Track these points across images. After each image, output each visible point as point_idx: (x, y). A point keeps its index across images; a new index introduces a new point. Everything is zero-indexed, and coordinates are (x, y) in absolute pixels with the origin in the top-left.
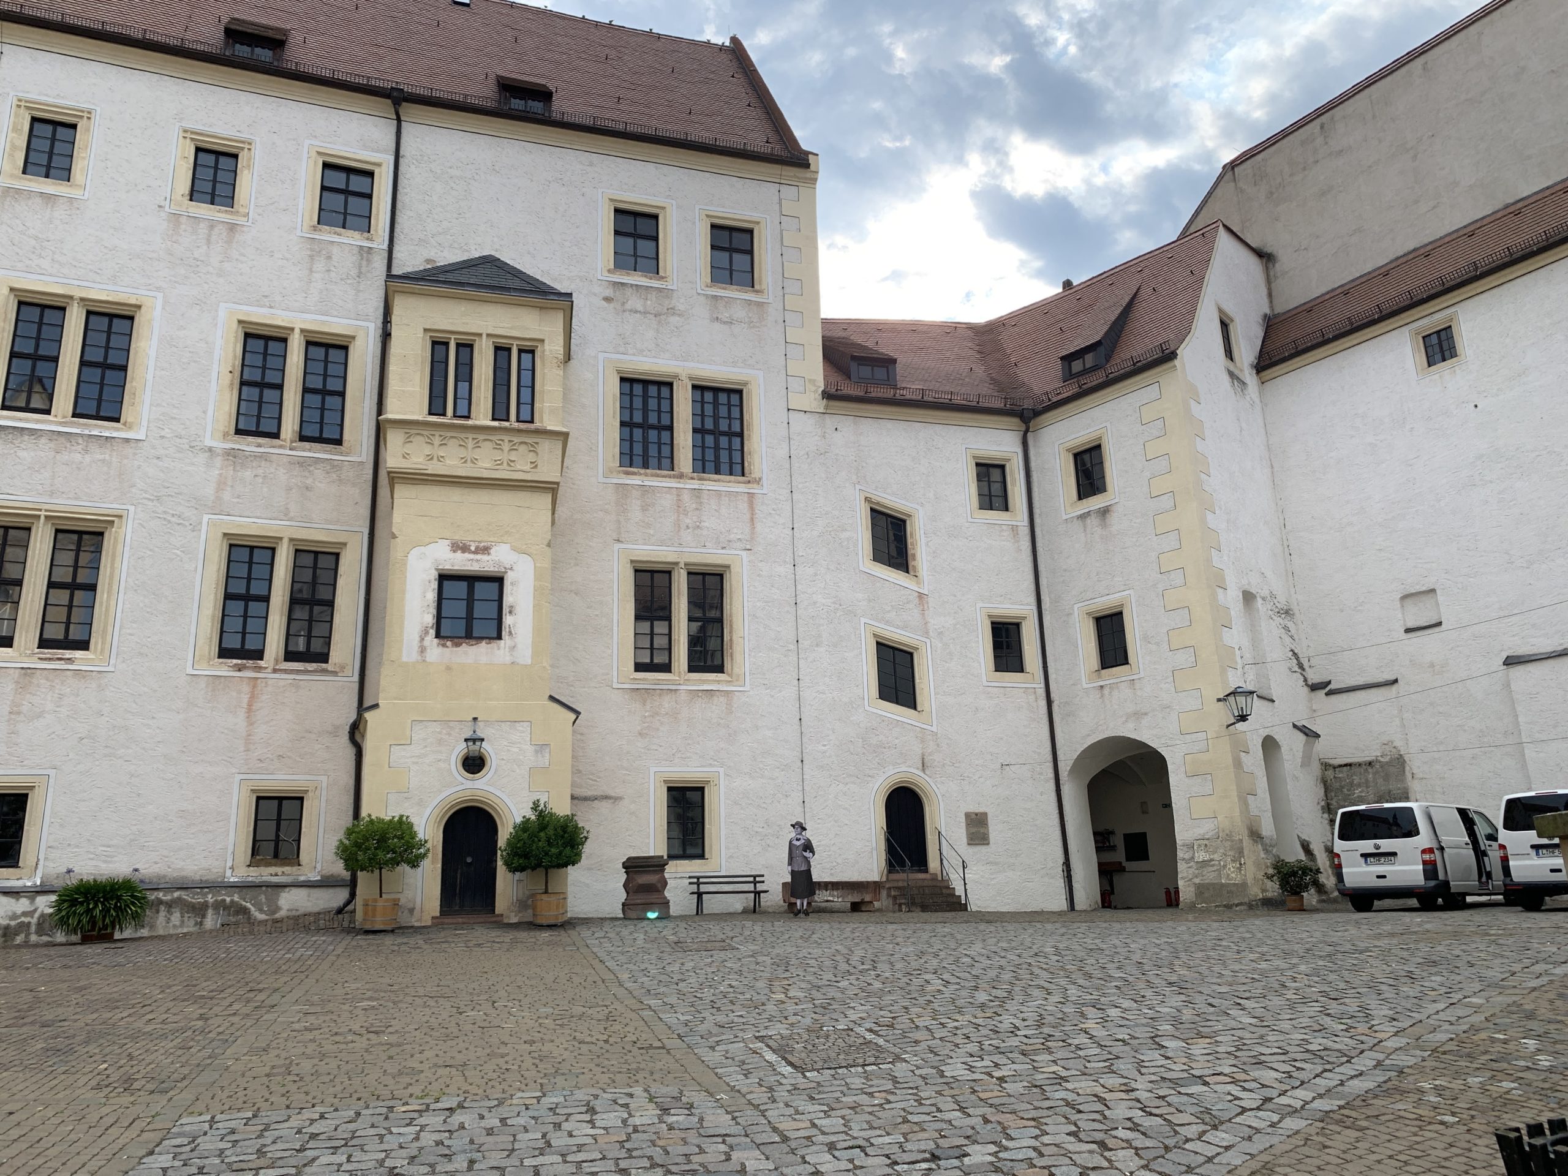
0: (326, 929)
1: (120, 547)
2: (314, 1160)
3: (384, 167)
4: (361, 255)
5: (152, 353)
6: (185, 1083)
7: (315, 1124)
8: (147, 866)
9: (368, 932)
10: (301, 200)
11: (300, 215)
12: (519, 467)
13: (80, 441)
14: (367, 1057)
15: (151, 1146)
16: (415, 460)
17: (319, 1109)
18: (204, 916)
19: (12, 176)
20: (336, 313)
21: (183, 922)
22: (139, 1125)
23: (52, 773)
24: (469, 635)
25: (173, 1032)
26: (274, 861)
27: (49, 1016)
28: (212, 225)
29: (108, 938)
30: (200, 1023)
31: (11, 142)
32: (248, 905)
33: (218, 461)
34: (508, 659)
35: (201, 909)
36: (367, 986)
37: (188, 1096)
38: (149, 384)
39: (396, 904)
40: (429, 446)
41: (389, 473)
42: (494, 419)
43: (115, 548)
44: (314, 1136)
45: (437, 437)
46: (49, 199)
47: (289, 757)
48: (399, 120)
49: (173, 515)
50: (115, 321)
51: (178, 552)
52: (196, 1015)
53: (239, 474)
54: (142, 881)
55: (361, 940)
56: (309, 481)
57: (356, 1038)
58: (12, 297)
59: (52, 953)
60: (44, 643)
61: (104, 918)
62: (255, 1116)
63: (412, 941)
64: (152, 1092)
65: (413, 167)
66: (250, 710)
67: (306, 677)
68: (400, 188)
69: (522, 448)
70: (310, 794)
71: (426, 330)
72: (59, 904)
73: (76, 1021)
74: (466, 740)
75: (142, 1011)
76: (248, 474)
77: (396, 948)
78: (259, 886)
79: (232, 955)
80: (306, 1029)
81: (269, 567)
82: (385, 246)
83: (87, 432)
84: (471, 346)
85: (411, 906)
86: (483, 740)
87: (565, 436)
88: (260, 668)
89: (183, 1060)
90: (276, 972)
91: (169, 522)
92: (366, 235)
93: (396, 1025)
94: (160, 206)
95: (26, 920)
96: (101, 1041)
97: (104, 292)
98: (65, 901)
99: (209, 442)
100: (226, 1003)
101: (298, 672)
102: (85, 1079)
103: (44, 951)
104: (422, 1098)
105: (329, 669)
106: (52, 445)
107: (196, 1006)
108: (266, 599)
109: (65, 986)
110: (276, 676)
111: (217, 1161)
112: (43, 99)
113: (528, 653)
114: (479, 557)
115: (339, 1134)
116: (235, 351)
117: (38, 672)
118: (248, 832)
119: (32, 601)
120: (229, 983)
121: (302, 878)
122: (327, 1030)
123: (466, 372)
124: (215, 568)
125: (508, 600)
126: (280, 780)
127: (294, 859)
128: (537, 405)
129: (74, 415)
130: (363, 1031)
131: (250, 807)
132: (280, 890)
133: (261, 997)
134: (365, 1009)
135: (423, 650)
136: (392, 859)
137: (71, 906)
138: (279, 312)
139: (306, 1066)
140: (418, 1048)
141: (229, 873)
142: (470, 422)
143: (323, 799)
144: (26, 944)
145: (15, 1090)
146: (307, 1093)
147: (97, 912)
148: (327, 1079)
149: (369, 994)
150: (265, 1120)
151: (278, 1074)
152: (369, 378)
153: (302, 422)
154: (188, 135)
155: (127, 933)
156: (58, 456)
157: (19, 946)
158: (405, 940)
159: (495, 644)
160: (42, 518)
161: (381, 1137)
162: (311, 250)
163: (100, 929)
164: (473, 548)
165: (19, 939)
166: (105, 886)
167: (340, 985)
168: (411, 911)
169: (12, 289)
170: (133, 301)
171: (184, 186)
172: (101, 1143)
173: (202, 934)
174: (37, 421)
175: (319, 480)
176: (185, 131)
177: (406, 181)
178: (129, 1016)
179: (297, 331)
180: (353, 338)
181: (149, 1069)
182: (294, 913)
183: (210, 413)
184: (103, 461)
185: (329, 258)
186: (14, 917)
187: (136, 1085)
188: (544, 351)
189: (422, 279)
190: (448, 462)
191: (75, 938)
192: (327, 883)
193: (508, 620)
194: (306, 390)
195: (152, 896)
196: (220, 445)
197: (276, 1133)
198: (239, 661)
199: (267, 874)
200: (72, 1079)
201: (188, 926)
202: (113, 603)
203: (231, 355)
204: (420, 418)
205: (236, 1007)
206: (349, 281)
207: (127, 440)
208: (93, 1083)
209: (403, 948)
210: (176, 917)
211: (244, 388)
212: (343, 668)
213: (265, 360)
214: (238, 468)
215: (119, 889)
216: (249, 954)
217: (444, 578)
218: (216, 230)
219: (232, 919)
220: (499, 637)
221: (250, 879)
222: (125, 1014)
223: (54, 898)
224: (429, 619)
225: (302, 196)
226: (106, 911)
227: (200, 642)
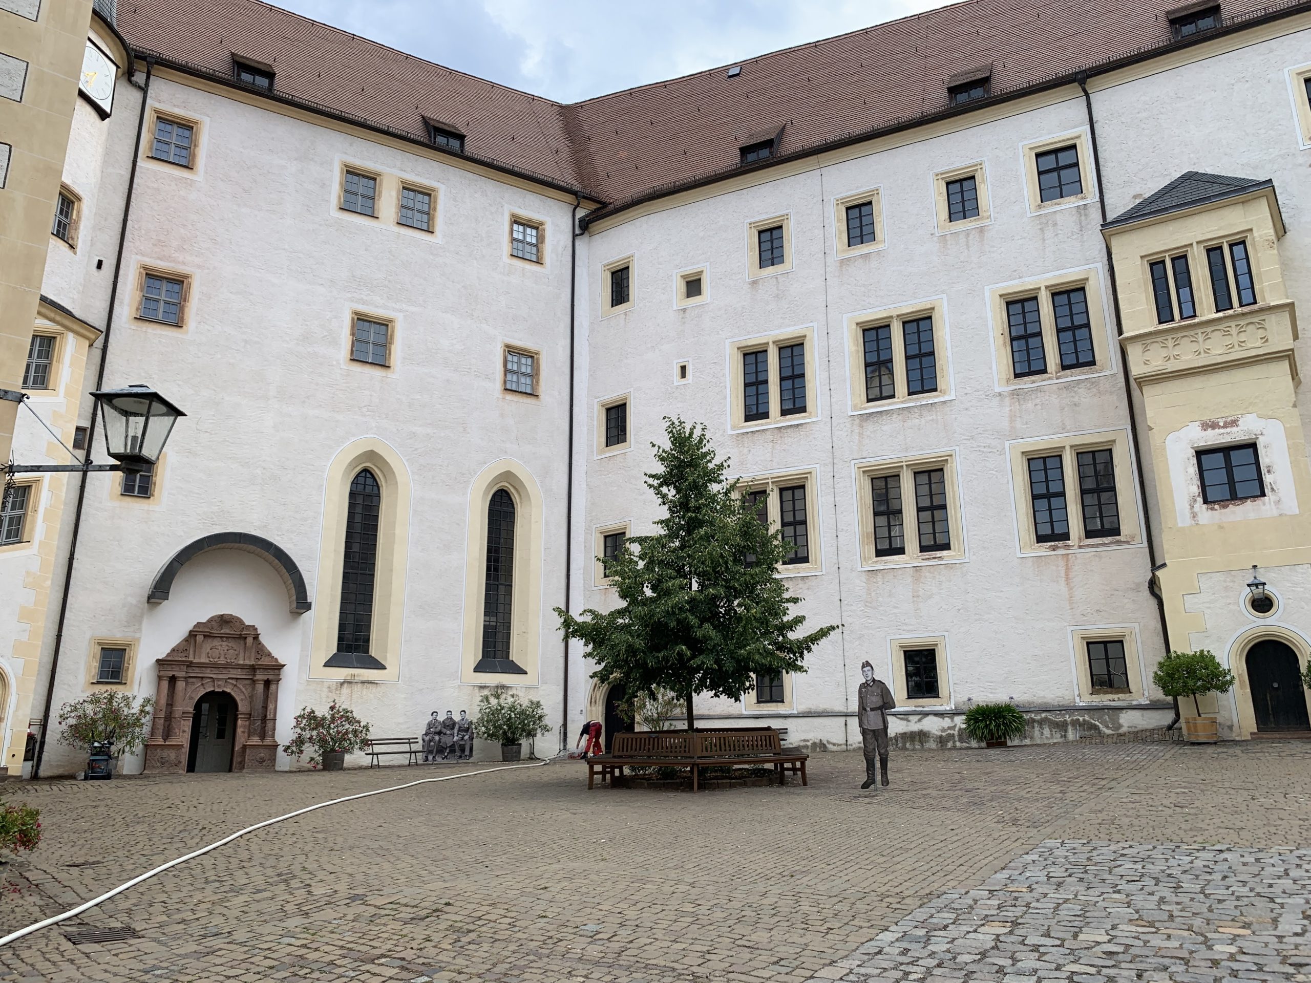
0: (1160, 742)
1: (955, 475)
2: (1120, 866)
3: (1083, 138)
4: (1080, 213)
5: (948, 337)
6: (1048, 824)
7: (1126, 850)
8: (1020, 695)
9: (1193, 744)
10: (1025, 190)
11: (1027, 201)
12: (1250, 346)
13: (916, 410)
14: (1169, 819)
15: (1027, 851)
16: (1154, 364)
17: (1129, 843)
18: (1066, 731)
19: (844, 251)
20: (1069, 266)
21: (1052, 734)
22: (1020, 841)
23: (946, 634)
24: (1234, 497)
25: (1042, 798)
26: (1109, 690)
27: (969, 786)
28: (967, 233)
29: (1003, 745)
30: (1061, 795)
31: (839, 230)
32: (1097, 723)
33: (1007, 401)
34: (1275, 513)
35: (1063, 726)
36: (1184, 780)
37: (1049, 830)
38: (950, 359)
39: (1213, 721)
40: (1165, 349)
41: (1135, 379)
42: (1218, 311)
43: (952, 477)
44: (1123, 855)
45: (1170, 340)
46: (866, 256)
47: (1105, 611)
48: (1087, 95)
49: (984, 447)
50: (921, 323)
51: (994, 473)
52: (1058, 791)
53: (1024, 407)
54: (1017, 706)
55: (1187, 749)
56: (1076, 399)
57: (1164, 809)
58: (858, 328)
59: (970, 753)
60: (923, 549)
61: (998, 730)
62: (1088, 843)
63: (1231, 751)
64: (1028, 827)
65: (1106, 126)
66: (1067, 578)
67: (1105, 549)
68: (1099, 148)
69: (1251, 327)
70: (1127, 637)
71: (1142, 257)
72: (968, 721)
73: (985, 790)
74: (1249, 585)
75: (1025, 787)
76: (1030, 405)
77: (1216, 755)
78: (1102, 709)
79: (1086, 757)
80: (1130, 802)
81: (1060, 470)
82: (1097, 199)
83: (919, 404)
84: (1185, 257)
85: (1229, 723)
86: (1264, 584)
87: (1290, 307)
88: (1069, 546)
89: (1048, 812)
90: (1117, 769)
91: (983, 452)
92: (1080, 196)
93: (1197, 803)
94: (932, 234)
95: (952, 732)
96: (999, 800)
97: (910, 306)
98: (971, 719)
99: (998, 389)
100: (1080, 785)
101: (1098, 545)
102: (991, 818)
103: (965, 752)
104: (1202, 843)
105: (1122, 540)
106: (900, 418)
107: (1058, 786)
108: (1062, 494)
109: (978, 771)
110: (1082, 550)
111: (1063, 860)
112: (849, 194)
113: (1295, 503)
114: (1228, 430)
115: (1140, 855)
116: (1002, 318)
117: (924, 568)
118: (1086, 669)
119: (910, 522)
120: (1082, 774)
121: (1134, 703)
122: (1145, 803)
123: (1184, 279)
124: (1021, 479)
125: (1264, 461)
126: (1103, 629)
127: (1125, 688)
128: (1256, 287)
129: (910, 394)
130: (1172, 806)
131: (1083, 649)
132: (1118, 711)
133: (1103, 782)
134: (1178, 793)
135: (1194, 516)
136: (1202, 686)
137: (976, 722)
138: (1027, 279)
139: (1126, 821)
140: (1209, 817)
141: (1077, 699)
142: (1197, 320)
143: (1139, 641)
144: (954, 748)
145: (954, 820)
146: (1123, 835)
147: (992, 726)
148: (1137, 828)
149: (1184, 784)
150: (1094, 845)
151: (1106, 824)
152: (1106, 307)
153: (1061, 355)
154: (940, 177)
155: (1016, 742)
156: (905, 424)
157: (950, 749)
158: (1225, 750)
159: (1259, 501)
160: (905, 467)
161: (1167, 860)
162: (1040, 224)
163: (997, 739)
164: (1221, 424)
165: (950, 745)
166: (994, 709)
167: (1162, 778)
168: (1231, 728)
169: (857, 324)
170: (929, 306)
171: (944, 214)
172: (1001, 846)
173: (1067, 743)
174: (889, 404)
175: (1084, 396)
176: (937, 175)
177: (1103, 140)
178: (1017, 788)
179: (1043, 289)
180: (1087, 279)
181: (1027, 815)
182: (1134, 729)
183: (994, 367)
184: (933, 420)
185: (1055, 224)
186: (943, 730)
187: (1019, 823)
188: (1254, 239)
189: (1131, 218)
190: (1183, 358)
191: (984, 744)
192: (1154, 706)
193: (1267, 479)
194: (1059, 331)
195: (1026, 717)
196: (1006, 389)
197: (1100, 852)
198: (1053, 543)
199: (1106, 699)
200: (984, 817)
201: (1056, 738)
202: (959, 515)
203: (1000, 322)
204: (1152, 329)
205: (1085, 787)
206: (1074, 237)
207: (945, 402)
208: (995, 820)
209: (1222, 755)
210: (1047, 731)
211: (1015, 343)
212: (1133, 538)
213: (1024, 317)
214: (1022, 402)
215: (1003, 711)
216: (1099, 757)
217: (1200, 454)
218: (971, 237)
219: (1087, 733)
220: (1263, 494)
221: (1094, 704)
222: (1013, 788)
223: (964, 717)
224: (1195, 489)
225: (1025, 185)
226: (998, 726)
227: (1022, 534)
